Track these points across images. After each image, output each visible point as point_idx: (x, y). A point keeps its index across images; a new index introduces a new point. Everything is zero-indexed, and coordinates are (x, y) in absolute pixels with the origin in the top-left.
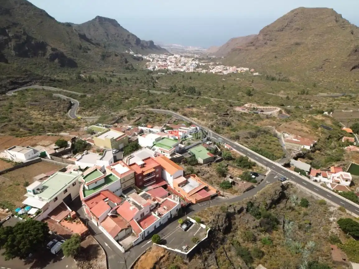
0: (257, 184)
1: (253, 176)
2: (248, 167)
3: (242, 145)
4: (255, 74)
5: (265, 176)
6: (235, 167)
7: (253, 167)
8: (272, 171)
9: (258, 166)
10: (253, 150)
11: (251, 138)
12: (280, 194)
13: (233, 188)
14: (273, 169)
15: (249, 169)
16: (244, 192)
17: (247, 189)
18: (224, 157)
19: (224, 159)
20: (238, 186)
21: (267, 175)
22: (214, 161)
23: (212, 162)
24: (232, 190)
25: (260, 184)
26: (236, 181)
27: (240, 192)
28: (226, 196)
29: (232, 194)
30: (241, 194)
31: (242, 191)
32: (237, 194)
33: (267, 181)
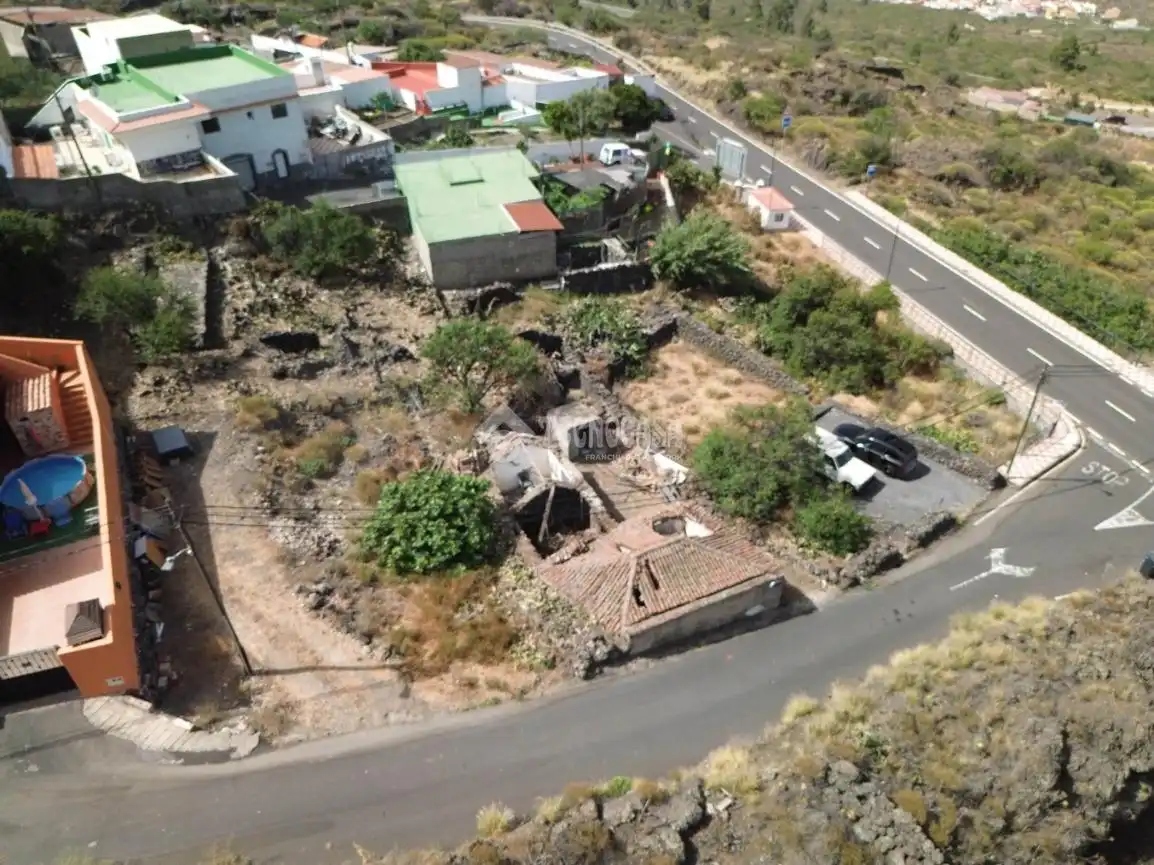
0: (851, 563)
1: (858, 472)
2: (856, 371)
3: (896, 210)
4: (1119, 25)
5: (1000, 483)
6: (725, 356)
7: (910, 382)
8: (1091, 450)
9: (959, 379)
10: (964, 250)
11: (994, 186)
12: (1125, 795)
13: (507, 574)
14: (1112, 427)
15: (853, 389)
16: (593, 669)
17: (671, 629)
18: (663, 254)
19: (663, 276)
20: (576, 562)
21: (1020, 482)
22: (553, 277)
23: (537, 280)
24: (458, 607)
25: (894, 575)
26: (633, 484)
27: (540, 656)
28: (268, 699)
29: (393, 667)
30: (536, 683)
31: (583, 644)
32: (472, 684)
33: (997, 553)
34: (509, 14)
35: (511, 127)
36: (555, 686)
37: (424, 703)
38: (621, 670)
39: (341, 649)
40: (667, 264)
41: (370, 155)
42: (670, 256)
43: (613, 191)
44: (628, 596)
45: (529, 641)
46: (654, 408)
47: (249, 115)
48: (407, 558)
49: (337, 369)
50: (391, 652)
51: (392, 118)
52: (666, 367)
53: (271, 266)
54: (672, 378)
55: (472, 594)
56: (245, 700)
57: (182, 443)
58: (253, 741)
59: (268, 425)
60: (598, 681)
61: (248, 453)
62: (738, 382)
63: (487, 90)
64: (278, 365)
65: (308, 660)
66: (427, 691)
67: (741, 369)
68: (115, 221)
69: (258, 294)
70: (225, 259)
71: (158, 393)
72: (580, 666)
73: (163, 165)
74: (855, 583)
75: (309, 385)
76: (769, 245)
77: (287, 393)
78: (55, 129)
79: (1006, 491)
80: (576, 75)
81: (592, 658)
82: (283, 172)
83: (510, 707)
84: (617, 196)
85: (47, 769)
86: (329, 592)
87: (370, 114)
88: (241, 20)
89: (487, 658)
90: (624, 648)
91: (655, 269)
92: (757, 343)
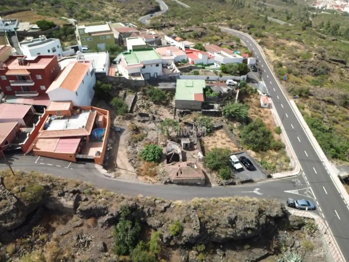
0: (223, 181)
1: (238, 166)
2: (255, 146)
5: (269, 177)
7: (270, 151)
8: (299, 176)
9: (282, 154)
11: (341, 105)
15: (254, 150)
16: (166, 183)
17: (181, 181)
18: (225, 110)
19: (224, 115)
20: (171, 166)
21: (275, 178)
22: (200, 110)
23: (196, 110)
24: (150, 167)
25: (232, 186)
26: (192, 156)
27: (159, 178)
28: (118, 172)
29: (137, 173)
30: (157, 182)
31: (166, 179)
32: (147, 179)
33: (257, 189)
34: (235, 29)
35: (211, 69)
36: (159, 183)
37: (139, 180)
38: (171, 185)
39: (130, 168)
40: (226, 113)
41: (175, 75)
42: (226, 111)
43: (221, 93)
44: (176, 174)
45: (158, 176)
46: (208, 143)
47: (151, 66)
48: (146, 158)
49: (149, 122)
50: (138, 171)
51: (184, 65)
52: (216, 135)
53: (146, 98)
54: (216, 137)
55: (153, 166)
56: (115, 171)
57: (119, 130)
58: (114, 176)
59: (134, 130)
60: (166, 185)
61: (129, 134)
62: (229, 142)
63: (209, 60)
64: (139, 119)
65: (125, 168)
66: (140, 178)
67: (231, 139)
68: (122, 85)
69: (142, 103)
70: (139, 95)
71: (119, 120)
72: (164, 182)
73: (133, 75)
74: (222, 185)
75: (143, 124)
76: (260, 111)
77: (139, 125)
78: (117, 62)
79: (270, 179)
80: (235, 56)
81: (166, 181)
82: (156, 77)
83: (151, 184)
84: (222, 95)
85: (89, 171)
86: (132, 160)
87: (179, 64)
88: (167, 27)
89: (151, 176)
90: (172, 181)
91: (223, 113)
92: (239, 134)
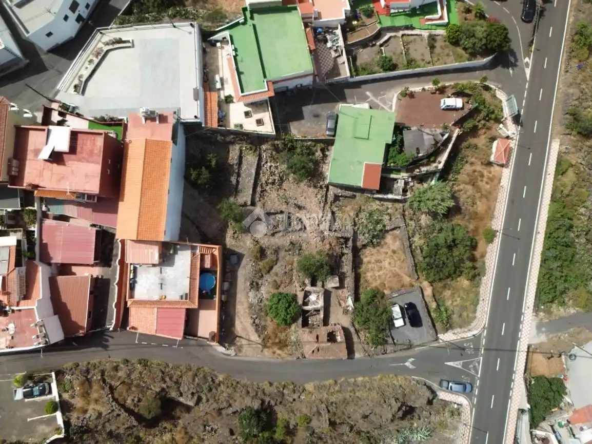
1: (399, 323)
5: (436, 339)
8: (476, 338)
9: (476, 286)
21: (441, 341)
26: (339, 302)
27: (289, 352)
28: (238, 344)
29: (262, 345)
30: (286, 357)
31: (298, 354)
32: (275, 353)
33: (412, 359)
36: (290, 358)
37: (264, 354)
41: (337, 79)
44: (311, 351)
45: (289, 347)
50: (263, 340)
52: (386, 243)
54: (384, 250)
56: (235, 343)
57: (236, 262)
58: (234, 353)
66: (266, 352)
68: (234, 138)
70: (264, 151)
71: (233, 237)
77: (265, 242)
78: (218, 44)
79: (435, 342)
81: (298, 358)
86: (256, 318)
87: (356, 22)
